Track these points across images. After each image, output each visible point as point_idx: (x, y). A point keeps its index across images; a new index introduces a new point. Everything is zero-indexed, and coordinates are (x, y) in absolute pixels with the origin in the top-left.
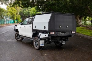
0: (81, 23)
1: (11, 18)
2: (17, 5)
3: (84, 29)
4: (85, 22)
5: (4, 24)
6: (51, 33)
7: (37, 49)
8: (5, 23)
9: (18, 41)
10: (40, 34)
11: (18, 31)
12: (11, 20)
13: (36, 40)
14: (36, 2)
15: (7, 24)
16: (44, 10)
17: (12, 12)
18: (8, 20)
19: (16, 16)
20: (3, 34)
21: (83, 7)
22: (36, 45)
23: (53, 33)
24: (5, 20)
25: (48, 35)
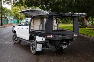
0: (88, 24)
1: (14, 18)
2: (20, 5)
3: (90, 30)
4: (92, 22)
5: (7, 24)
6: (49, 36)
7: (34, 53)
8: (9, 23)
9: (16, 43)
10: (36, 37)
11: (16, 33)
12: (15, 19)
13: (33, 43)
14: (40, 1)
15: (10, 24)
16: (49, 10)
17: (16, 12)
18: (12, 20)
19: (21, 16)
20: (3, 35)
21: (89, 6)
22: (33, 49)
23: (51, 36)
24: (9, 20)
25: (45, 39)
